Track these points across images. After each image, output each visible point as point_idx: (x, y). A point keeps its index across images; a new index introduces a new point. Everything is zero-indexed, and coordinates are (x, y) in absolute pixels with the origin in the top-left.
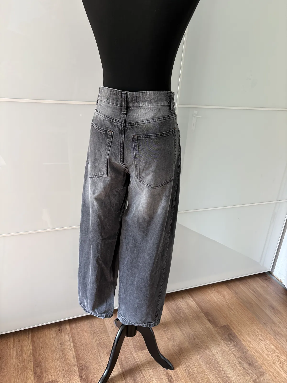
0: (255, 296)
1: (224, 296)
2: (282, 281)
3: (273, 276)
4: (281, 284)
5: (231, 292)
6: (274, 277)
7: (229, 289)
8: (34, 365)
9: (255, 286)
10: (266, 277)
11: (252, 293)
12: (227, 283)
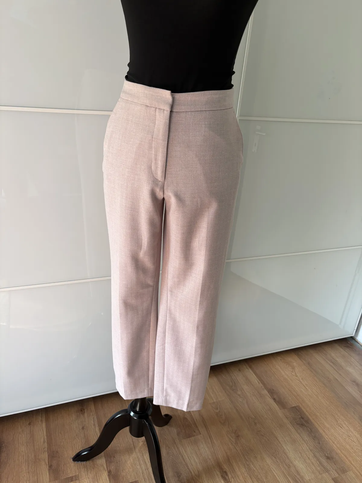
0: (334, 369)
1: (293, 368)
3: (357, 342)
5: (302, 362)
6: (359, 343)
7: (300, 359)
8: (48, 455)
9: (333, 355)
10: (348, 343)
11: (329, 364)
12: (297, 352)
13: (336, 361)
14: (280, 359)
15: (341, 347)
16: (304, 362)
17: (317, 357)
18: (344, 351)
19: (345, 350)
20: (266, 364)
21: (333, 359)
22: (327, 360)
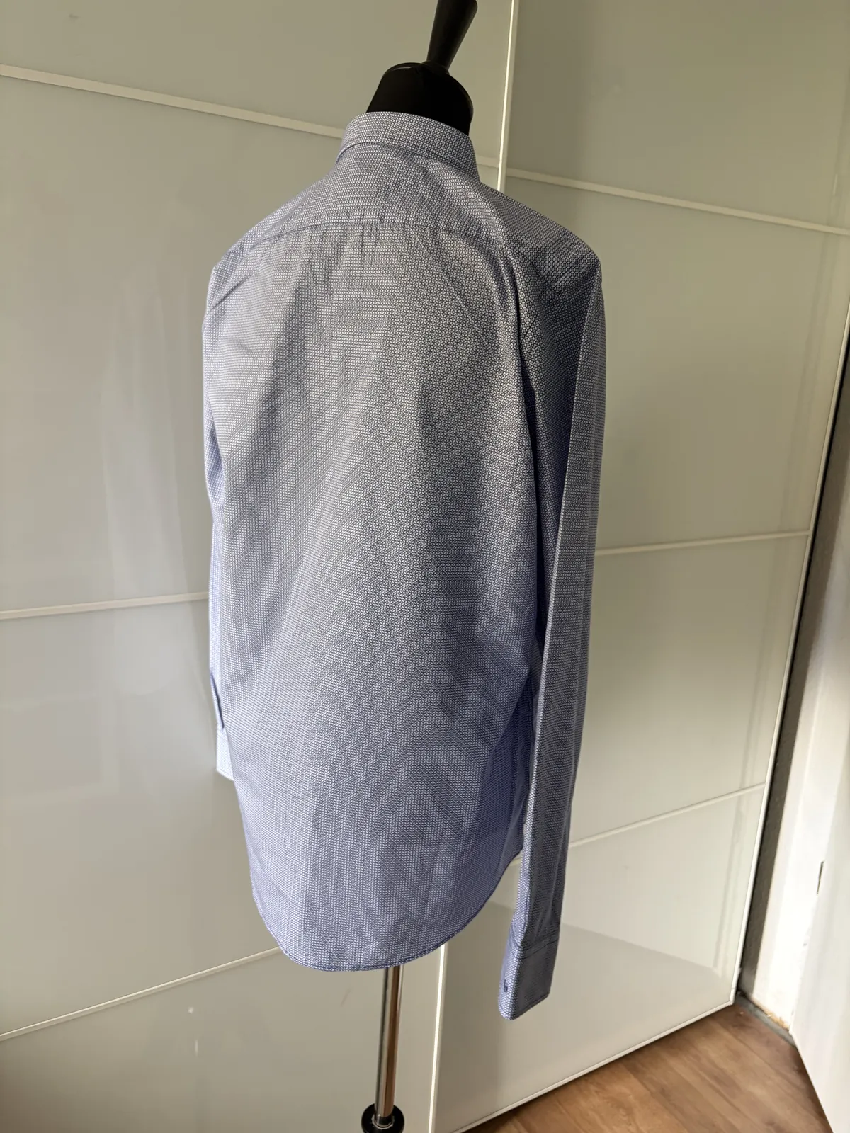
0: (721, 1095)
1: (629, 1112)
2: (786, 1025)
3: (757, 1007)
4: (787, 1036)
5: (649, 1089)
6: (762, 1011)
7: (641, 1081)
10: (740, 1015)
12: (631, 1062)
13: (722, 1070)
14: (596, 1092)
15: (728, 1030)
16: (653, 1089)
17: (678, 1068)
18: (734, 1039)
19: (736, 1037)
20: (564, 1111)
21: (715, 1066)
22: (701, 1073)
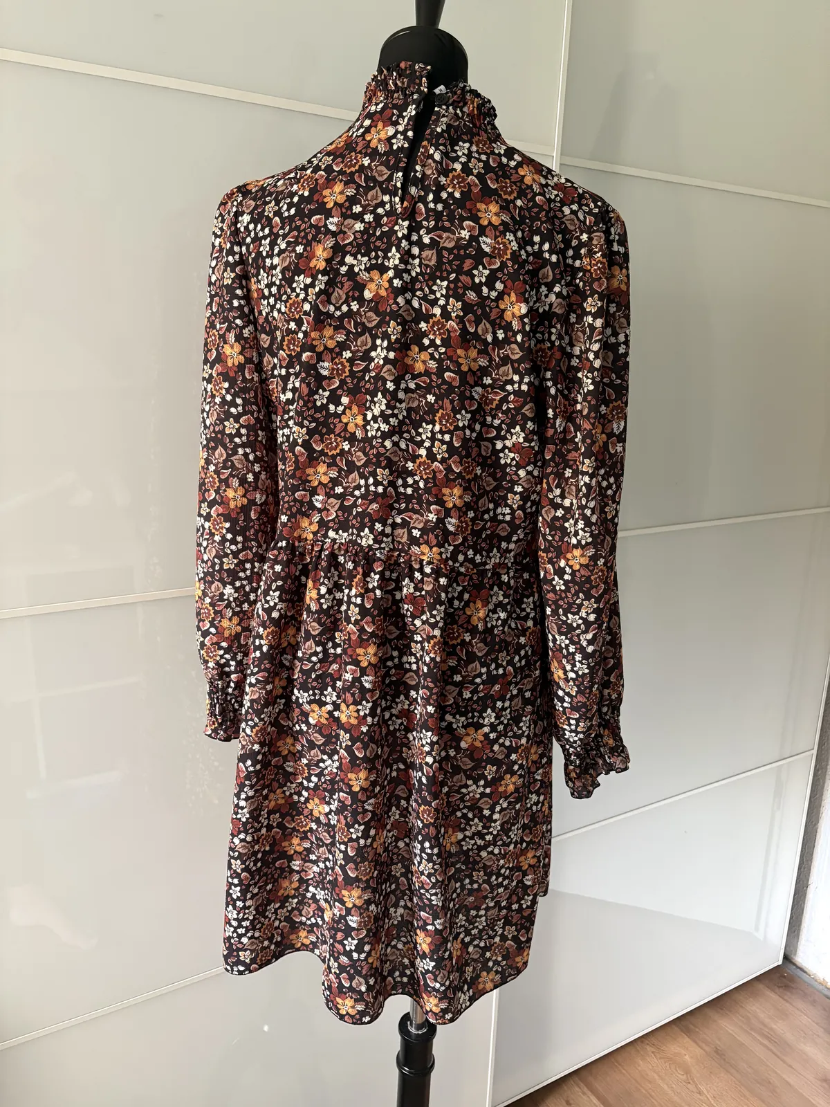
0: (775, 1054)
1: (687, 1071)
3: (799, 968)
5: (704, 1050)
6: (805, 971)
7: (695, 1042)
9: (762, 1016)
11: (762, 1044)
12: (684, 1023)
13: (771, 1029)
14: (653, 1052)
15: (773, 990)
16: (707, 1049)
18: (781, 999)
19: (783, 998)
20: (624, 1072)
21: (765, 1026)
22: (756, 1035)
